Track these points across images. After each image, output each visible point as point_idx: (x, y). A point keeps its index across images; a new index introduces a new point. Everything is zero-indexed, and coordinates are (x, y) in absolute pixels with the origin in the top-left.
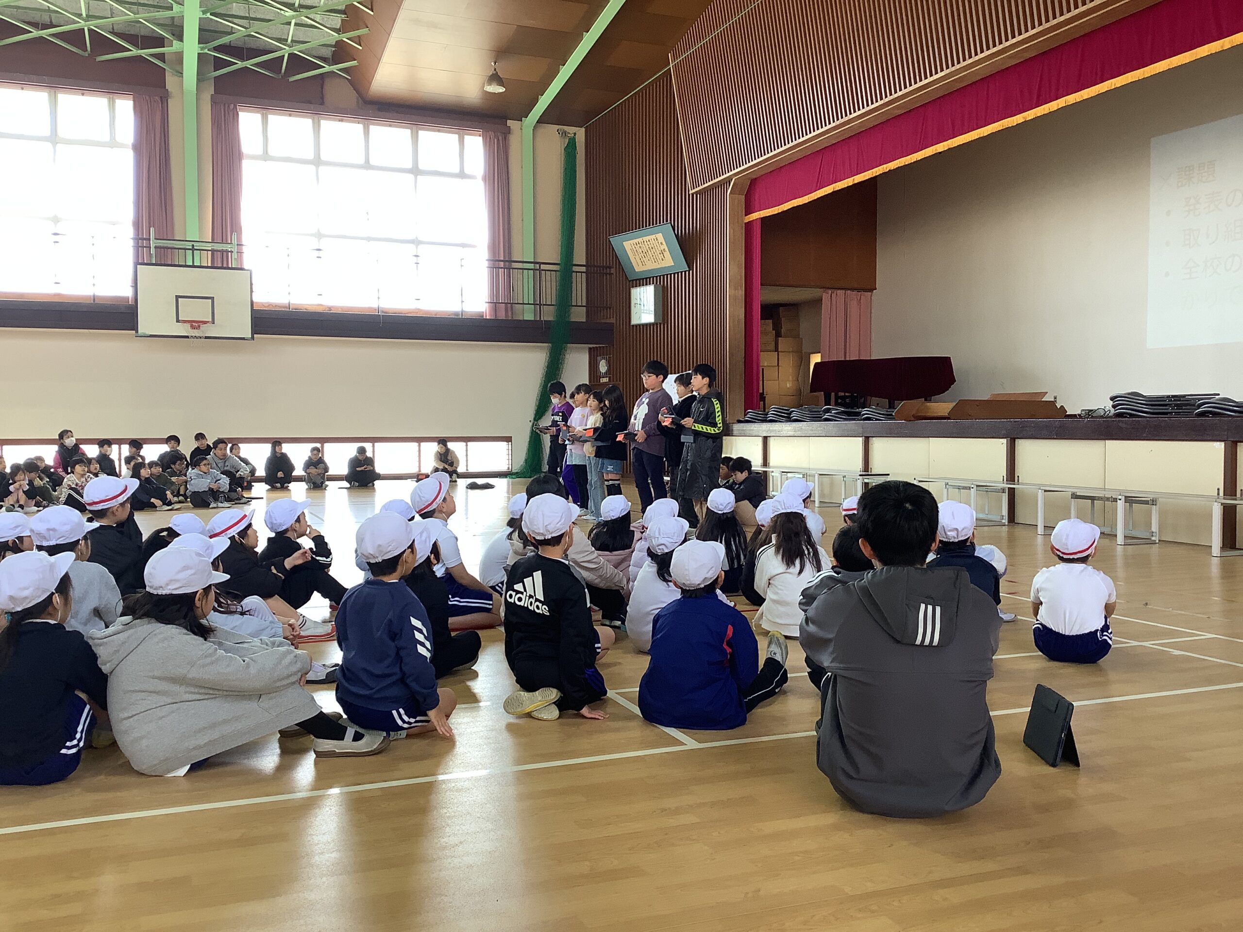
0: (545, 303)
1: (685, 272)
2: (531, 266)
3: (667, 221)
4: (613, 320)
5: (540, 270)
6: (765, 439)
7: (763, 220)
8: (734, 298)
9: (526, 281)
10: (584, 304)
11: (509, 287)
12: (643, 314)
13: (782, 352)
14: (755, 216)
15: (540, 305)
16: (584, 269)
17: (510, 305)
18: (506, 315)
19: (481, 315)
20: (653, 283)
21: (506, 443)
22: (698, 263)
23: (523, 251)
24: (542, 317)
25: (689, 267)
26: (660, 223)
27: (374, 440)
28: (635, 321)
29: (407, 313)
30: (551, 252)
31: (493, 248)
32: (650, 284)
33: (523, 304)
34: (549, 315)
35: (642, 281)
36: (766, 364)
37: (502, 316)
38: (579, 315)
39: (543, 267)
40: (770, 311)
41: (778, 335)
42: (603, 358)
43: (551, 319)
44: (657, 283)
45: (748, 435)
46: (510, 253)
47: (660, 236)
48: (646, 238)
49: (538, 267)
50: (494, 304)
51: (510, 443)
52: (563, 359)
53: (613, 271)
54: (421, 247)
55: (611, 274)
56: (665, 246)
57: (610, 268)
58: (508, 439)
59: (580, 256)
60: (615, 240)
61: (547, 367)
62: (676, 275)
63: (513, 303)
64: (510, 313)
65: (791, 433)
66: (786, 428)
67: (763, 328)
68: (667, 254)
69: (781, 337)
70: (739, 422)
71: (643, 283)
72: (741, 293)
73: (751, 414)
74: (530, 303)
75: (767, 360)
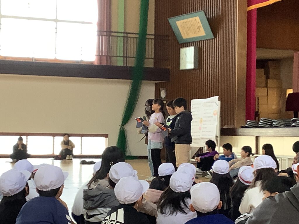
0: (129, 56)
1: (212, 39)
2: (122, 35)
3: (202, 9)
4: (169, 67)
5: (127, 37)
6: (257, 138)
7: (259, 10)
8: (240, 55)
9: (119, 44)
10: (153, 57)
11: (109, 48)
12: (187, 64)
13: (270, 88)
14: (253, 7)
15: (127, 57)
16: (153, 37)
17: (109, 57)
18: (107, 63)
19: (92, 63)
20: (193, 45)
21: (104, 138)
22: (220, 35)
23: (118, 26)
24: (128, 64)
25: (214, 36)
26: (198, 10)
27: (27, 135)
28: (182, 68)
29: (49, 61)
30: (134, 27)
31: (100, 24)
32: (191, 46)
33: (117, 56)
34: (131, 63)
35: (187, 44)
36: (260, 95)
37: (104, 63)
38: (149, 64)
39: (129, 35)
40: (262, 64)
41: (268, 78)
42: (163, 89)
43: (133, 65)
44: (195, 45)
45: (247, 135)
46: (110, 28)
47: (198, 18)
48: (189, 19)
49: (126, 36)
50: (100, 57)
51: (107, 138)
52: (139, 90)
53: (170, 38)
54: (58, 23)
55: (169, 40)
56: (200, 24)
57: (168, 37)
58: (106, 136)
59: (151, 29)
60: (171, 20)
61: (130, 94)
62: (207, 41)
63: (111, 56)
64: (109, 62)
65: (273, 134)
66: (270, 131)
67: (258, 74)
68: (202, 29)
69: (269, 79)
70: (242, 127)
71: (188, 45)
72: (245, 52)
73: (249, 122)
74: (121, 56)
75: (260, 92)
